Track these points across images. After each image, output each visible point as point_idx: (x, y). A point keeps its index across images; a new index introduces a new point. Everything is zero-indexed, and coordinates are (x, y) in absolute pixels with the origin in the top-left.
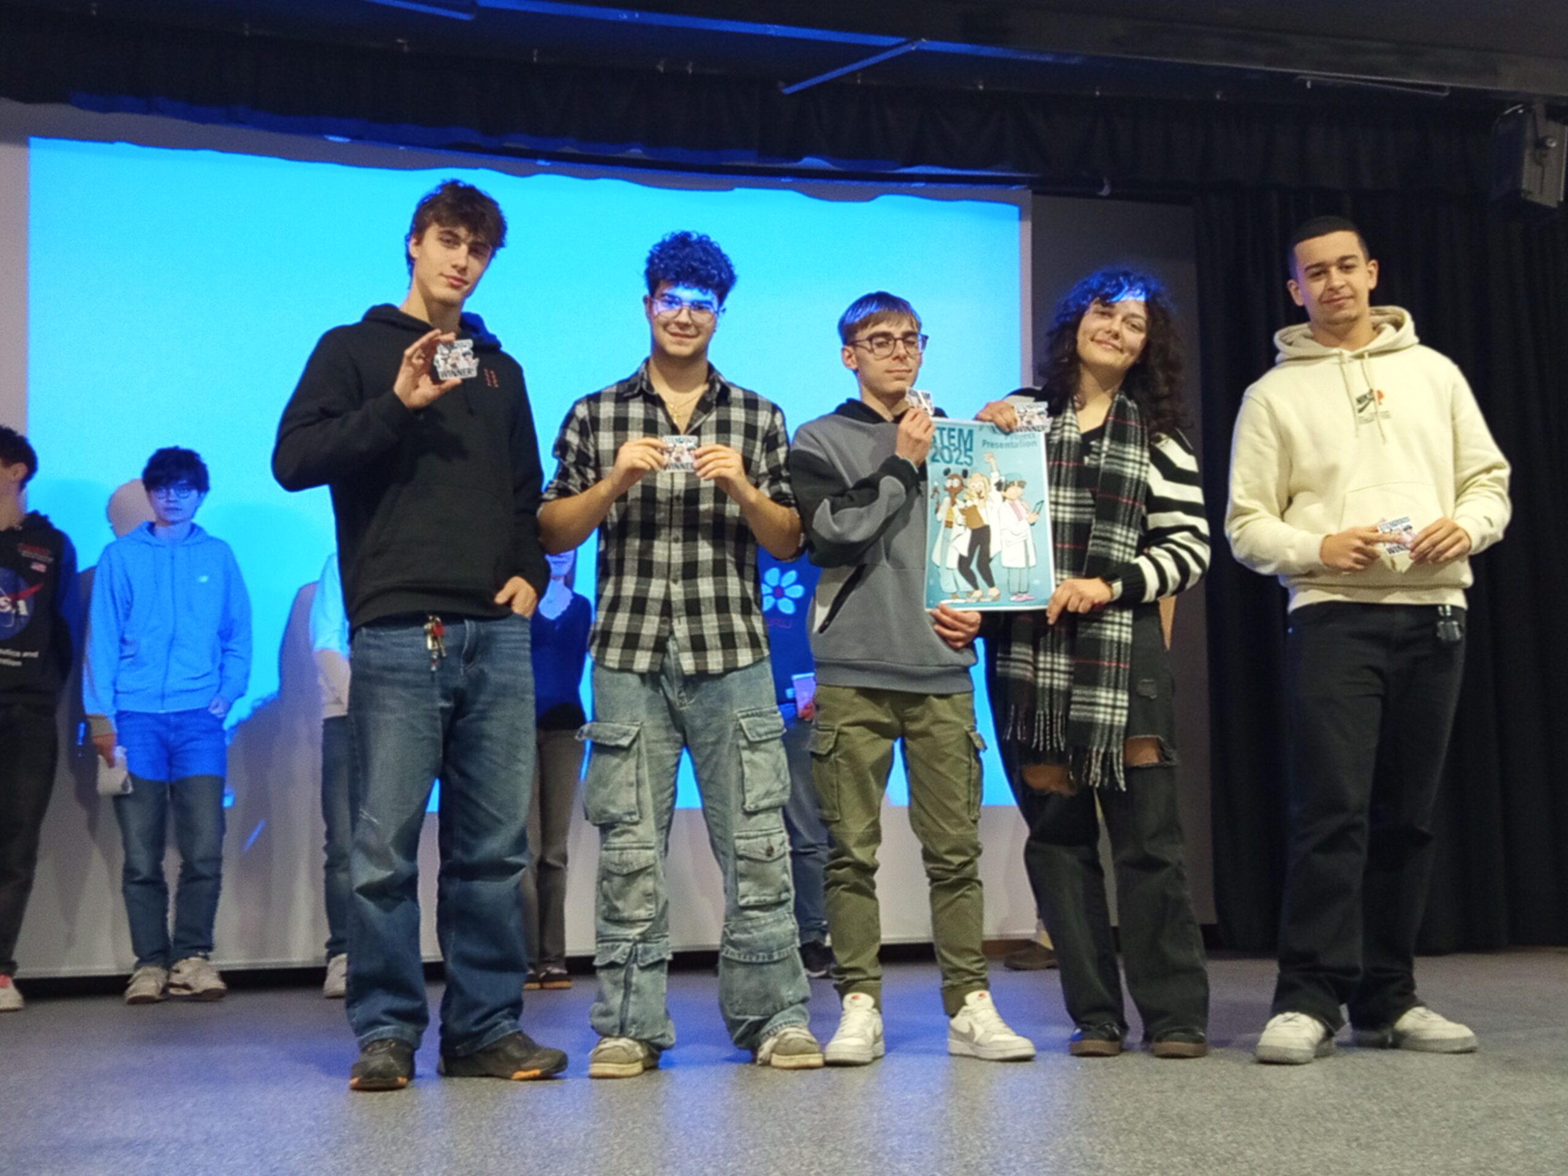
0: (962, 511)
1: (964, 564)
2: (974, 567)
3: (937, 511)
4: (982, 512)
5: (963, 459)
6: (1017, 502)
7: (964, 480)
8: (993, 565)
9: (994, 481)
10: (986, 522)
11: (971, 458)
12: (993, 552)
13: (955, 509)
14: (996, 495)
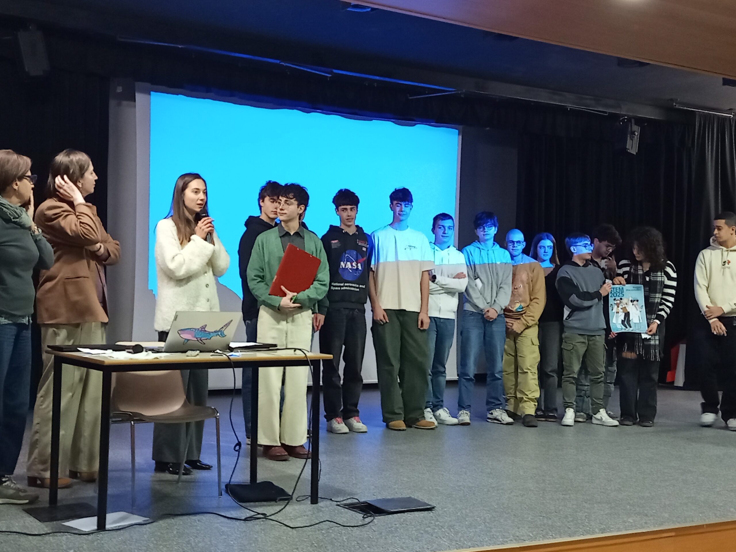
0: (622, 309)
1: (623, 322)
2: (626, 323)
3: (612, 310)
4: (627, 308)
5: (621, 295)
6: (636, 306)
7: (622, 301)
8: (631, 322)
9: (630, 300)
10: (628, 311)
11: (623, 295)
12: (631, 319)
13: (619, 308)
14: (631, 304)
